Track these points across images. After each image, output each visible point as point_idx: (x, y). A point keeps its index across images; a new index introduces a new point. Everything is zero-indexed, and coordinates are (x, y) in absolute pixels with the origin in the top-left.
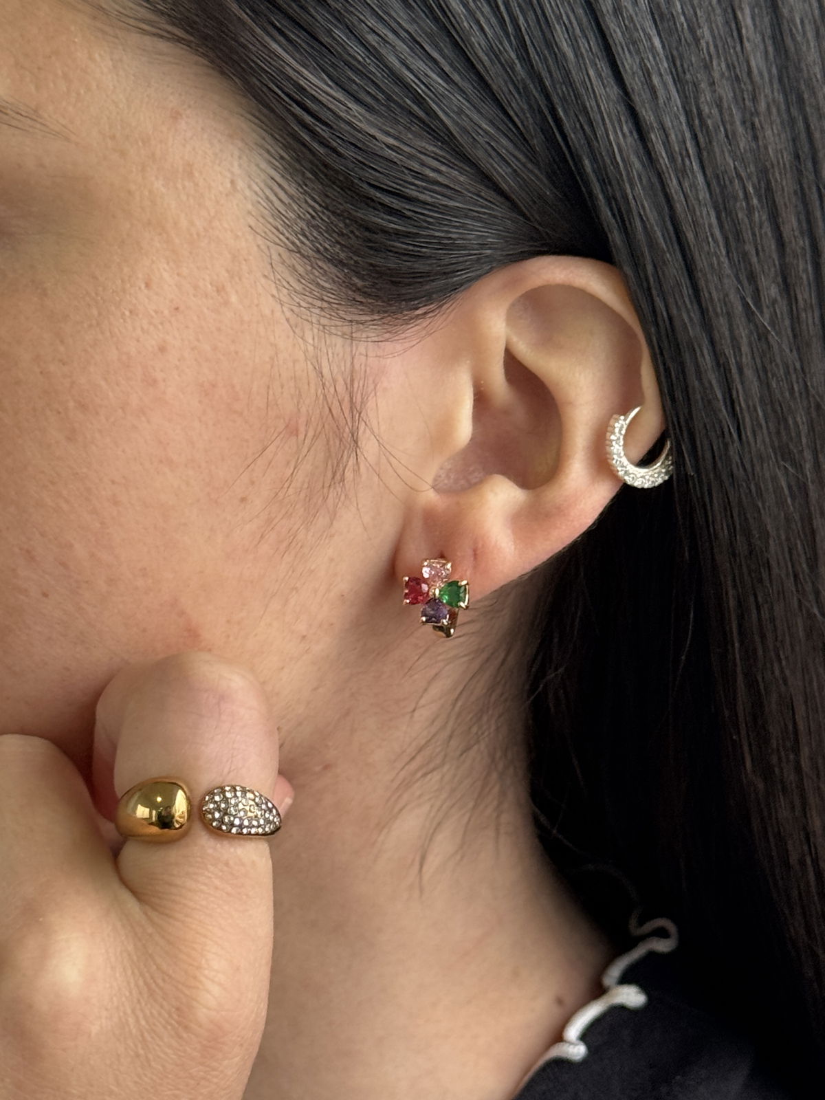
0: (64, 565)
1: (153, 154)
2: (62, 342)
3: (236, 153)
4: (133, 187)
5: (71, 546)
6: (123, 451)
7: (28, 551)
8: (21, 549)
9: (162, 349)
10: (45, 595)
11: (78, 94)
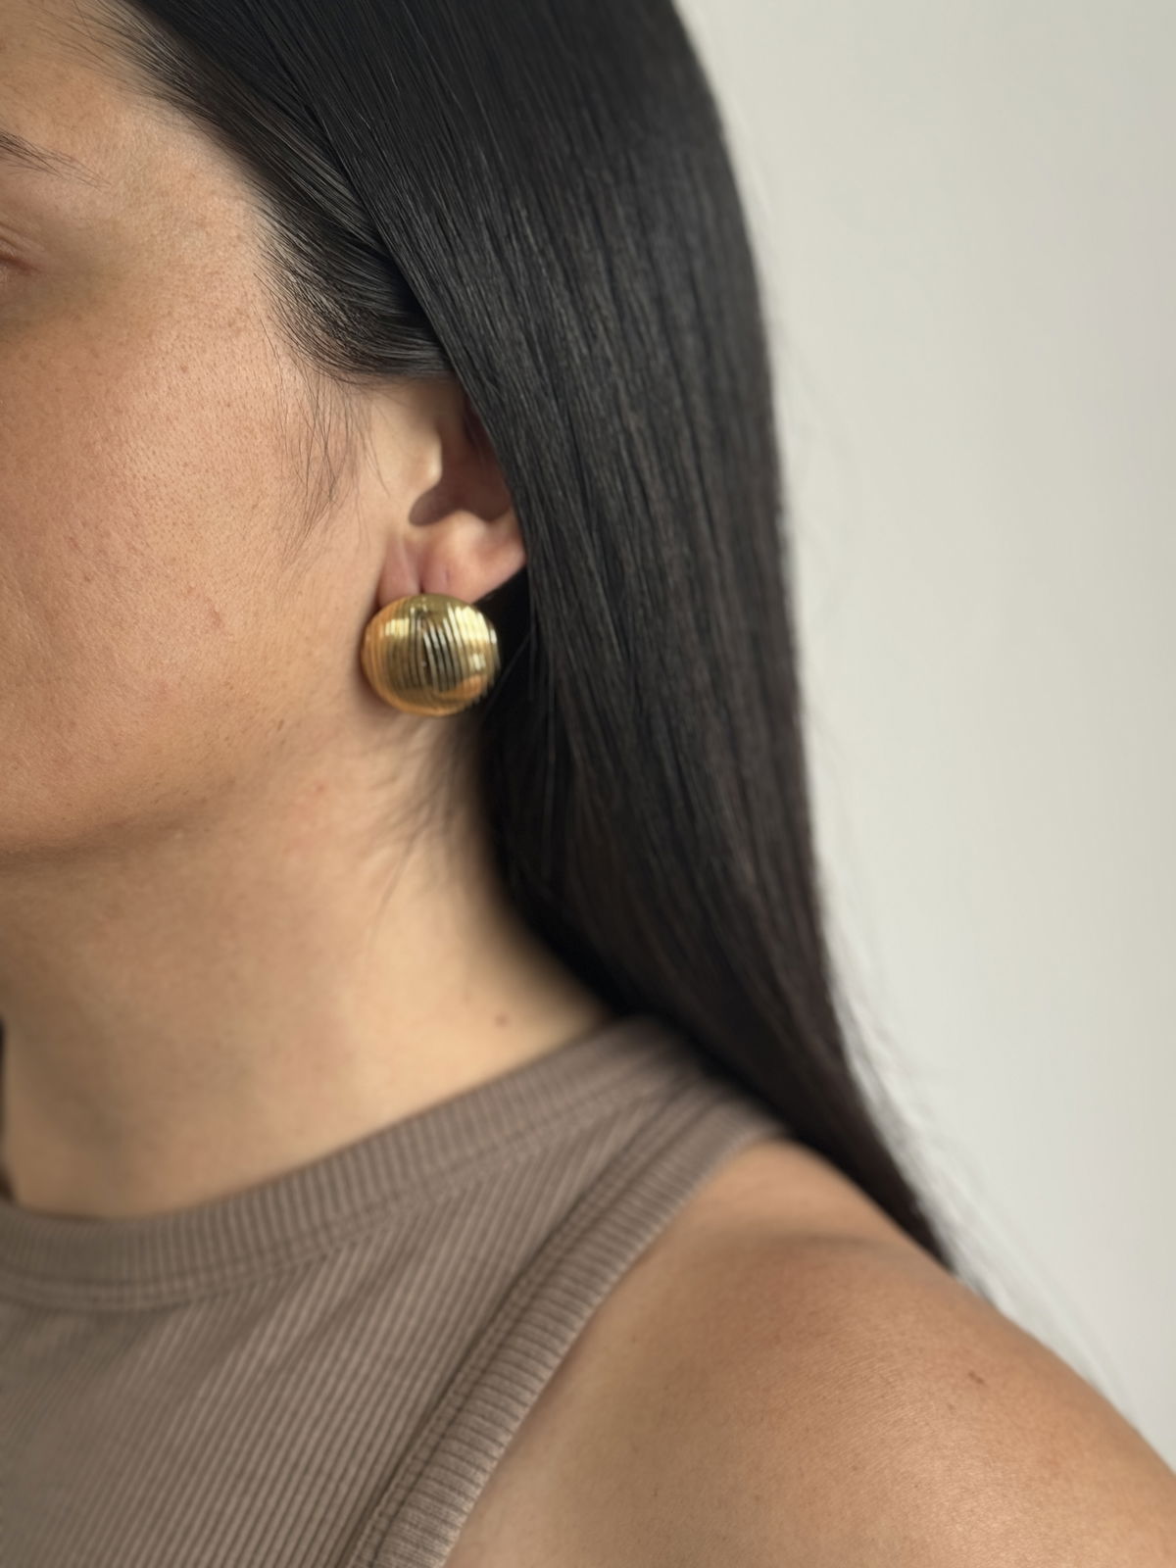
0: (105, 554)
1: (172, 207)
2: (97, 356)
3: (242, 212)
4: (156, 232)
5: (108, 535)
6: (154, 453)
7: (71, 539)
8: (65, 538)
9: (184, 369)
10: (87, 579)
11: (107, 151)
